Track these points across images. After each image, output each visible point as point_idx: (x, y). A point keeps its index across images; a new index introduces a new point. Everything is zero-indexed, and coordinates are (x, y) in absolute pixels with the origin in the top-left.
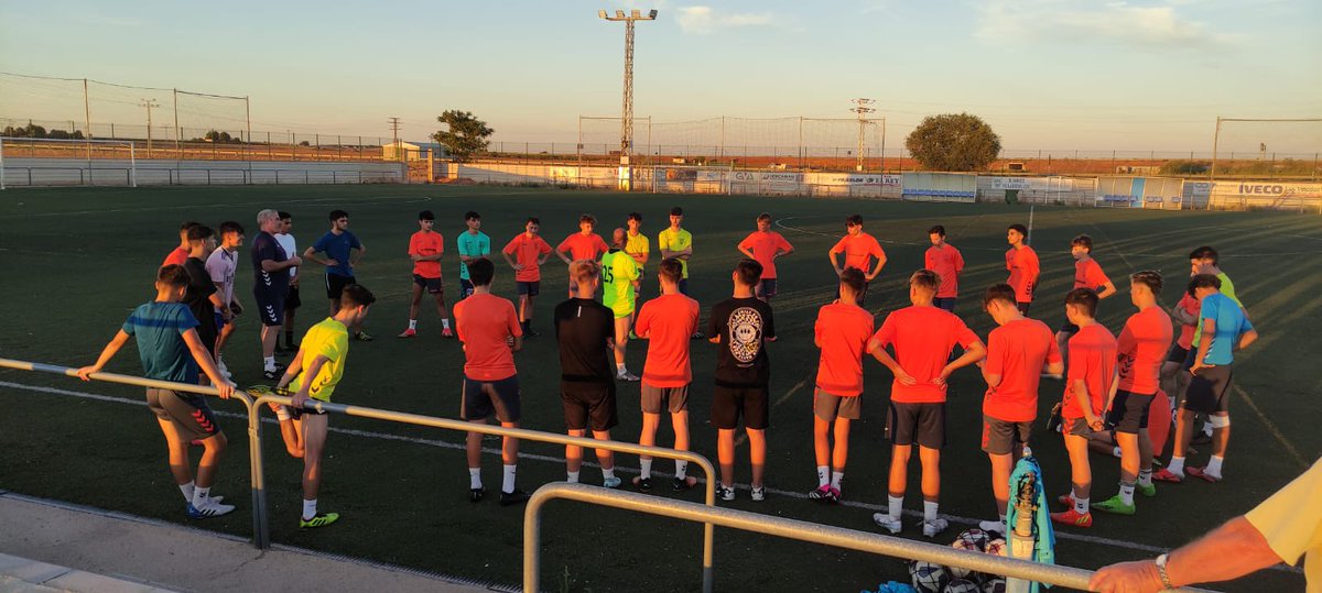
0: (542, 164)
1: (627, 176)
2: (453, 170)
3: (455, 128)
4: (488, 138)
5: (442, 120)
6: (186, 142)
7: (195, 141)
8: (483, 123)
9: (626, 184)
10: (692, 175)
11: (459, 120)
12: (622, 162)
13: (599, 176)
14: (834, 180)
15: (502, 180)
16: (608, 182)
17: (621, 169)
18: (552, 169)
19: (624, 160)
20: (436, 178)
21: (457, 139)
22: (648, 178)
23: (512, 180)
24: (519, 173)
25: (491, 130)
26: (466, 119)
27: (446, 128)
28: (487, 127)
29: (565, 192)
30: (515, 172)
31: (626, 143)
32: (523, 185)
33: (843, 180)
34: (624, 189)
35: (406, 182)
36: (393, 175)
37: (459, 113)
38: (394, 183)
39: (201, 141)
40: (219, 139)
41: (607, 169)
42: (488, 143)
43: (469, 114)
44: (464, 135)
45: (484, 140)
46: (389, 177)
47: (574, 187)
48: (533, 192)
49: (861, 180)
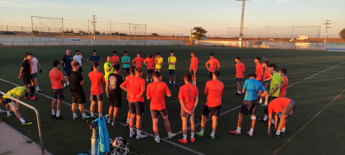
0: (219, 40)
1: (241, 43)
2: (197, 42)
3: (197, 31)
4: (206, 34)
5: (194, 29)
6: (147, 36)
7: (149, 35)
8: (205, 30)
9: (240, 45)
10: (260, 43)
11: (199, 29)
12: (240, 40)
13: (233, 43)
14: (305, 45)
15: (208, 45)
16: (236, 45)
17: (239, 41)
18: (221, 42)
19: (240, 39)
20: (192, 44)
21: (198, 34)
22: (247, 44)
23: (210, 45)
24: (213, 43)
25: (207, 32)
26: (200, 29)
27: (195, 31)
28: (206, 31)
29: (223, 48)
30: (212, 42)
31: (241, 35)
32: (213, 46)
33: (308, 45)
34: (240, 47)
35: (184, 45)
36: (181, 43)
37: (198, 27)
38: (181, 45)
39: (151, 35)
40: (155, 35)
41: (236, 42)
42: (206, 35)
43: (201, 27)
44: (200, 33)
45: (205, 34)
46: (180, 44)
47: (226, 46)
48: (216, 48)
49: (314, 45)
